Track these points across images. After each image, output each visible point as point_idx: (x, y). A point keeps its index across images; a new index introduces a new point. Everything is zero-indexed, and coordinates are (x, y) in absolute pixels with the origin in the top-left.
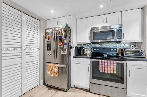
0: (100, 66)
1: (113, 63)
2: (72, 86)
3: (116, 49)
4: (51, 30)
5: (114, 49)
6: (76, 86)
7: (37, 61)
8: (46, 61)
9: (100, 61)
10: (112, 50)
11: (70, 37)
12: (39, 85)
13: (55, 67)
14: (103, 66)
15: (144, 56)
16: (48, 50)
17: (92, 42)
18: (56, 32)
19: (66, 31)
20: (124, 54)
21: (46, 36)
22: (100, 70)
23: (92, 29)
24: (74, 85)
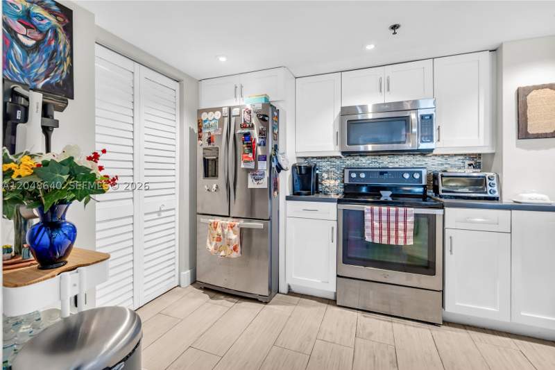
0: (368, 224)
1: (405, 215)
2: (283, 289)
3: (420, 173)
4: (218, 115)
5: (412, 174)
6: (294, 289)
7: (174, 209)
8: (199, 210)
9: (367, 208)
10: (407, 176)
11: (276, 137)
12: (179, 286)
13: (232, 227)
14: (376, 224)
15: (496, 195)
16: (206, 175)
17: (343, 153)
18: (233, 119)
19: (263, 119)
20: (441, 188)
21: (200, 131)
22: (366, 236)
23: (345, 112)
24: (289, 286)
